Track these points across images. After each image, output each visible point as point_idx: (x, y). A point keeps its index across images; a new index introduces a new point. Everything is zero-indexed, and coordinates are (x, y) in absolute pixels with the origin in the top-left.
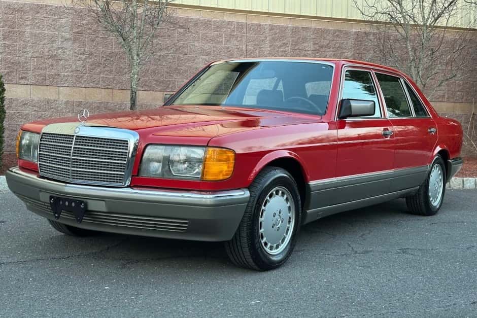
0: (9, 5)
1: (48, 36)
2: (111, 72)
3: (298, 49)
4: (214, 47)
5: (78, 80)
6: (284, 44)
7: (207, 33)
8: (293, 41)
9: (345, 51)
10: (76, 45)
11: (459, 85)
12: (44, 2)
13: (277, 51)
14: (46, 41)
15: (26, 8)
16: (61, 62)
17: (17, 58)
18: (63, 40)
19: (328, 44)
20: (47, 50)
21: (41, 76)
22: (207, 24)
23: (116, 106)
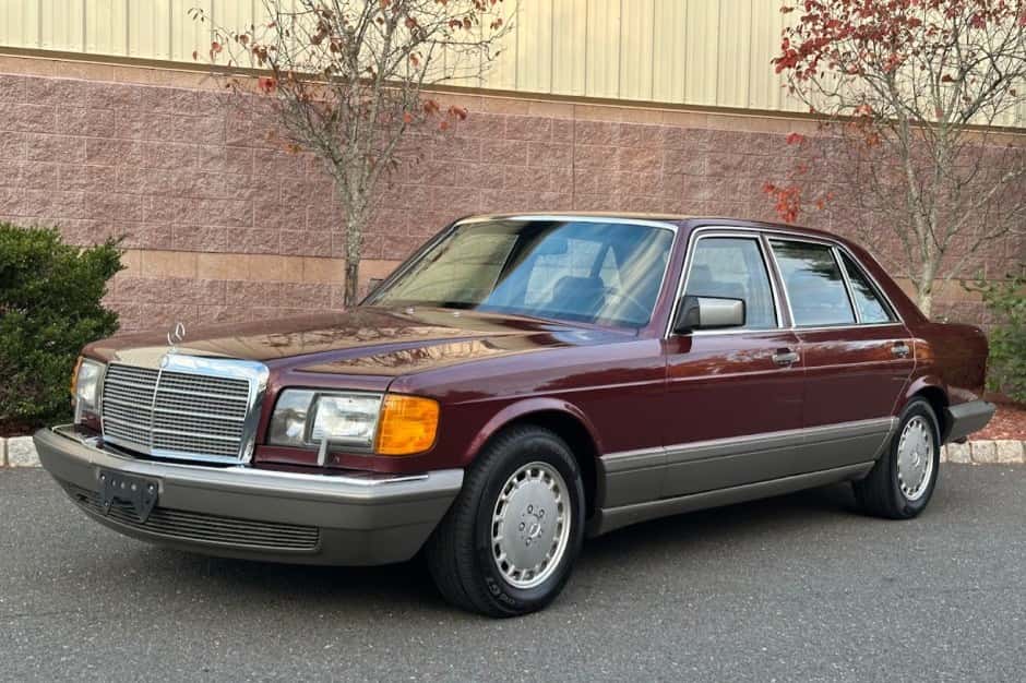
0: (103, 92)
1: (176, 151)
2: (301, 222)
3: (678, 173)
4: (509, 170)
5: (235, 238)
6: (651, 162)
7: (493, 143)
8: (668, 156)
9: (774, 176)
10: (233, 169)
11: (1013, 246)
12: (169, 85)
13: (637, 177)
14: (173, 162)
15: (135, 96)
16: (203, 204)
17: (115, 195)
18: (205, 159)
19: (740, 163)
20: (174, 179)
21: (161, 233)
22: (494, 124)
23: (310, 289)
